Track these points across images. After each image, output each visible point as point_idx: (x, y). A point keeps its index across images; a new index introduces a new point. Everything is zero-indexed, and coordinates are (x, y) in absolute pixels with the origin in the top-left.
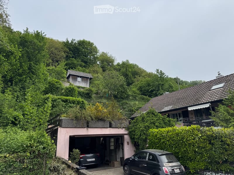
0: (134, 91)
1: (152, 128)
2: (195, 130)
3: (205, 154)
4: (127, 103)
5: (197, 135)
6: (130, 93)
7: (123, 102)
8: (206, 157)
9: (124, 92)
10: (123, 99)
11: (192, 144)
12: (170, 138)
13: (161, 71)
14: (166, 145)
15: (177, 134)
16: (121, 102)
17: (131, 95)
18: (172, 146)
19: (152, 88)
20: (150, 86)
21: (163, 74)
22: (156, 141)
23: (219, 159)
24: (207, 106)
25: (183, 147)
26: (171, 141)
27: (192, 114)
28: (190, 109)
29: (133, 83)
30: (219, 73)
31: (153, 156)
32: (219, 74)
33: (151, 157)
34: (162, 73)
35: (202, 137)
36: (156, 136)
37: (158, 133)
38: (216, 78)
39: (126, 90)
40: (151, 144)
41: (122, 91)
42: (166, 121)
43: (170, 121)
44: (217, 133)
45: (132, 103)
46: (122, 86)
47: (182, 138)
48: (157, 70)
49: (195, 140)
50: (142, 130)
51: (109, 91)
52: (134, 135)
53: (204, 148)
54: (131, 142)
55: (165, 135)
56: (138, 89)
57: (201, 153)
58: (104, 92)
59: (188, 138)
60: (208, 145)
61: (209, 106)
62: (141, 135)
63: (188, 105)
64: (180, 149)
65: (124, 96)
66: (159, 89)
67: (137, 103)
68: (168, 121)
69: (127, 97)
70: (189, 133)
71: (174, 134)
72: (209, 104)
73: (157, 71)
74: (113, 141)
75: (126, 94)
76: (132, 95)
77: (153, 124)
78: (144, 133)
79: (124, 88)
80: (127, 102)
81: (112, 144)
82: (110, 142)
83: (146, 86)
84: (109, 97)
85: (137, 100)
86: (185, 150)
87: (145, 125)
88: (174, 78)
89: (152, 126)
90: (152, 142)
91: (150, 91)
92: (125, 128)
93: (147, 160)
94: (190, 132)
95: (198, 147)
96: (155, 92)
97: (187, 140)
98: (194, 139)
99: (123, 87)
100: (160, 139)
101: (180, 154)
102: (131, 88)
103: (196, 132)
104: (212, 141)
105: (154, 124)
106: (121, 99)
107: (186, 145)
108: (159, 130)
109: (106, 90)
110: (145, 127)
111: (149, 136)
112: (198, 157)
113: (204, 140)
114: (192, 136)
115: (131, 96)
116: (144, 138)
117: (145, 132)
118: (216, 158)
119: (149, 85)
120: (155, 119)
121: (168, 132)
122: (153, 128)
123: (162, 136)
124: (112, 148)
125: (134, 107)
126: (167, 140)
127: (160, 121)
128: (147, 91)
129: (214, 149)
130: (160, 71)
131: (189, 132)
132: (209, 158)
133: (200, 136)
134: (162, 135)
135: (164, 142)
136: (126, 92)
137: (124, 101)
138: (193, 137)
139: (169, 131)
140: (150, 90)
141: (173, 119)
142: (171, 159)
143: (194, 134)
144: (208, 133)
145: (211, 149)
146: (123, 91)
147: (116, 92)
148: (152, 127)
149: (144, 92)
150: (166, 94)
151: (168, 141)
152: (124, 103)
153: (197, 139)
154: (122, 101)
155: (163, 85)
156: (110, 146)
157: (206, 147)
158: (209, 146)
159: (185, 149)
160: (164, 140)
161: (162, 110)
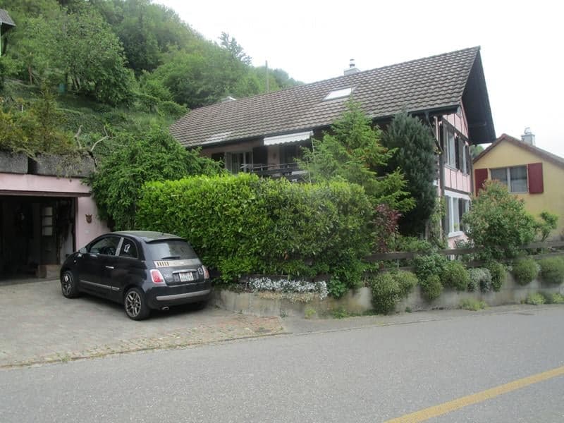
0: (153, 88)
1: (153, 179)
2: (244, 184)
3: (256, 239)
4: (123, 119)
5: (247, 197)
6: (136, 90)
7: (111, 113)
8: (258, 247)
9: (115, 85)
10: (114, 106)
11: (233, 217)
12: (188, 203)
13: (233, 40)
14: (176, 220)
15: (203, 195)
16: (106, 114)
17: (137, 97)
18: (191, 223)
19: (205, 84)
20: (201, 79)
21: (239, 49)
22: (155, 211)
23: (283, 250)
24: (305, 136)
25: (213, 225)
26: (188, 210)
27: (275, 156)
28: (268, 142)
29: (159, 64)
30: (353, 62)
31: (132, 246)
32: (351, 65)
33: (127, 248)
34: (235, 48)
35: (257, 202)
36: (157, 198)
37: (162, 191)
38: (343, 75)
39: (123, 80)
40: (143, 218)
41: (109, 81)
42: (195, 164)
43: (204, 164)
44: (288, 193)
45: (138, 120)
46: (109, 65)
47: (213, 203)
48: (225, 37)
49: (240, 208)
50: (124, 185)
51: (66, 75)
52: (106, 196)
53: (257, 225)
54: (98, 217)
55: (178, 196)
56: (167, 85)
57: (249, 238)
58: (50, 77)
59: (224, 203)
60: (265, 219)
61: (308, 137)
62: (119, 195)
63: (265, 133)
64: (206, 230)
65: (116, 96)
66: (224, 91)
67: (153, 120)
68: (200, 164)
69: (127, 102)
70: (230, 191)
71: (196, 192)
72: (309, 133)
73: (224, 39)
74: (51, 214)
75: (121, 91)
76: (141, 97)
77: (156, 171)
78: (130, 193)
79: (116, 74)
80: (125, 116)
81: (49, 221)
82: (42, 217)
83: (191, 79)
84: (68, 95)
85: (153, 112)
86: (215, 233)
87: (133, 172)
88: (273, 69)
89: (154, 175)
90: (146, 215)
91: (198, 92)
92: (82, 178)
93: (117, 254)
94: (233, 188)
95: (244, 224)
96: (211, 97)
97: (223, 208)
98: (237, 207)
99: (113, 69)
100: (166, 206)
101: (204, 240)
102: (145, 79)
103: (245, 190)
104: (276, 211)
105: (161, 169)
106: (107, 106)
107: (220, 219)
108: (167, 185)
109: (57, 70)
110: (134, 175)
111: (142, 198)
112: (243, 246)
113: (260, 208)
114: (236, 198)
115: (139, 100)
116: (128, 203)
117: (130, 188)
118: (277, 248)
119: (197, 76)
120: (167, 157)
121: (184, 190)
122: (156, 180)
123: (171, 199)
124: (49, 232)
125: (144, 130)
126: (181, 209)
127: (177, 164)
128: (192, 93)
129: (276, 229)
130: (230, 40)
131: (231, 189)
132: (264, 247)
133: (254, 198)
134: (170, 195)
135: (173, 213)
136: (124, 85)
137: (115, 112)
138: (236, 202)
139: (187, 187)
140: (200, 90)
141: (213, 162)
142: (177, 252)
143: (239, 194)
144: (270, 192)
145: (272, 229)
146: (113, 80)
147: (92, 84)
148: (154, 177)
149: (182, 94)
150: (227, 101)
151: (183, 210)
152: (114, 117)
153: (245, 206)
154: (110, 111)
155: (234, 80)
156: (42, 227)
157: (261, 225)
158: (268, 223)
159: (216, 229)
160: (172, 209)
161: (205, 141)
